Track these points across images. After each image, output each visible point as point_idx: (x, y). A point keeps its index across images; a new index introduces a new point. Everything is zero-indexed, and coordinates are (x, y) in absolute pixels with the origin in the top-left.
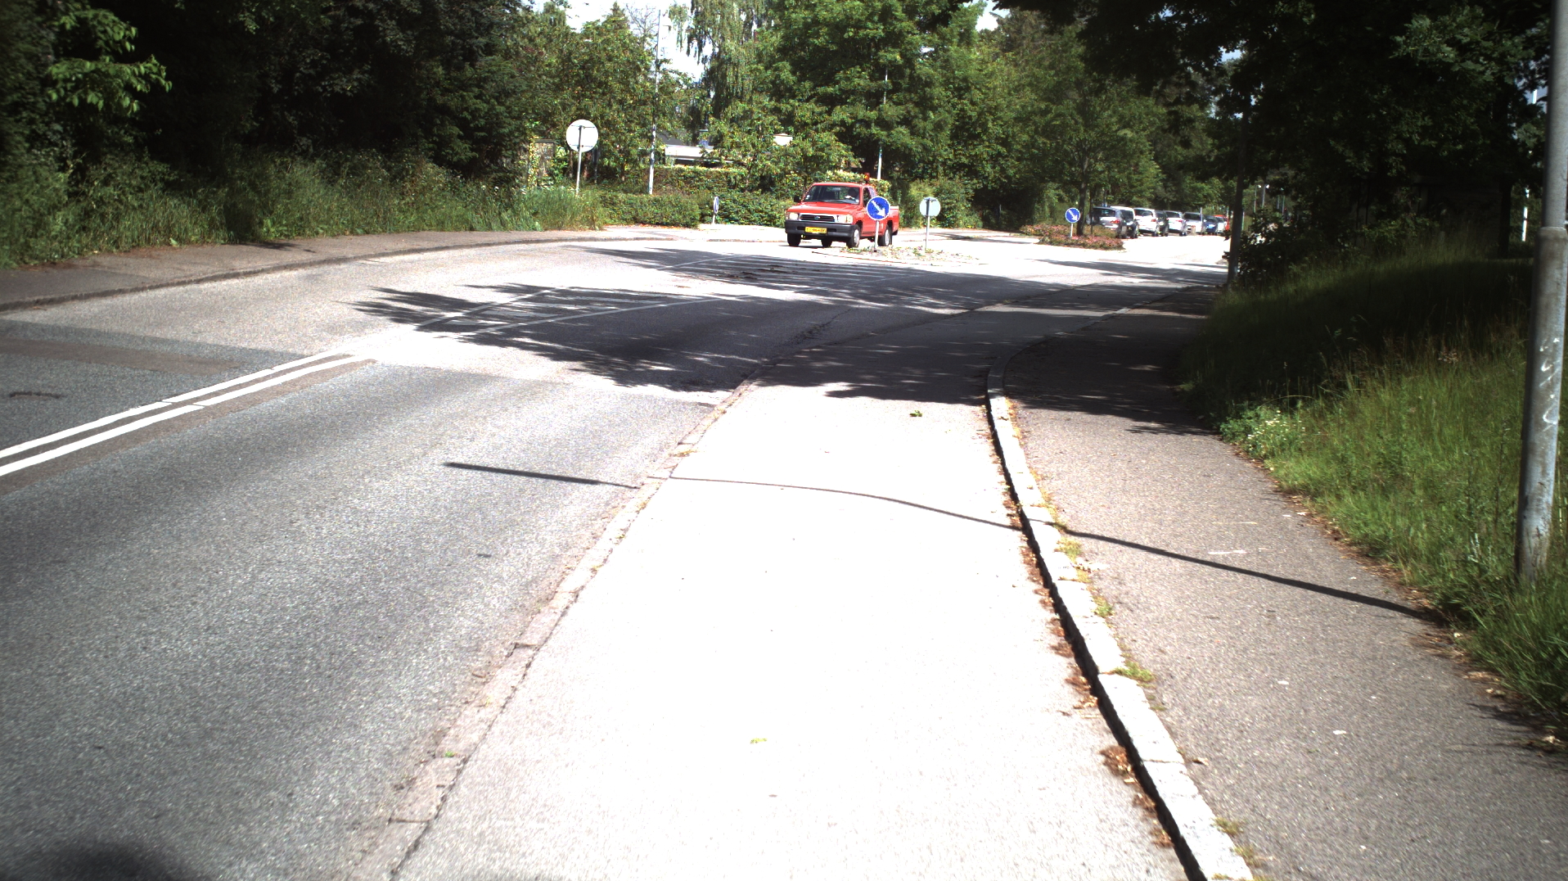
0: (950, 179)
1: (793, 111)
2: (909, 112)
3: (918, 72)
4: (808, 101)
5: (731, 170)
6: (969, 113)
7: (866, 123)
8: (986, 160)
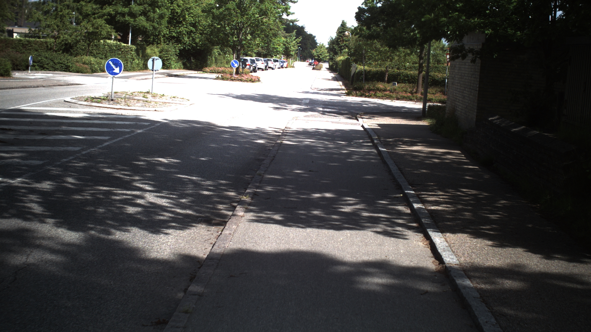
0: (167, 44)
2: (145, 8)
6: (177, 11)
7: (123, 15)
8: (185, 35)
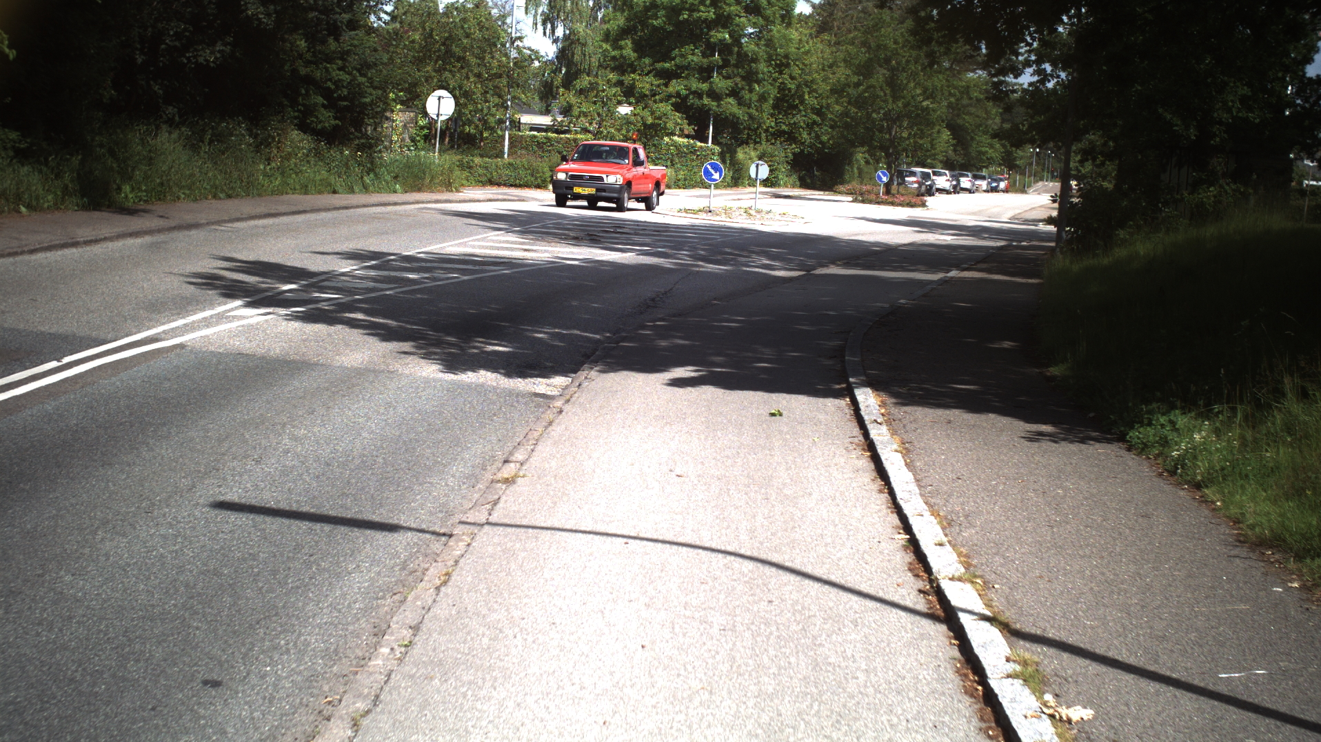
0: (772, 144)
1: (634, 83)
2: (736, 84)
3: (745, 49)
4: (647, 75)
5: (579, 136)
6: (789, 86)
7: (699, 95)
8: (803, 128)
